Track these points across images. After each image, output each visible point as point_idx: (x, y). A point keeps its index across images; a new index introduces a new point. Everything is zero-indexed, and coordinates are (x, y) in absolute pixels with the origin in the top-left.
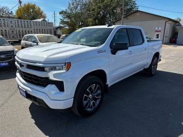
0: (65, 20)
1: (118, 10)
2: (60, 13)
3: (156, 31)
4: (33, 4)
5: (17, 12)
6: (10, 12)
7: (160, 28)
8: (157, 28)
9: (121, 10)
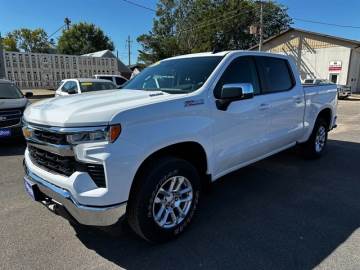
0: (147, 53)
1: (252, 30)
2: (139, 40)
3: (331, 69)
4: (89, 24)
5: (61, 40)
6: (49, 40)
7: (339, 63)
8: (332, 63)
9: (258, 28)
